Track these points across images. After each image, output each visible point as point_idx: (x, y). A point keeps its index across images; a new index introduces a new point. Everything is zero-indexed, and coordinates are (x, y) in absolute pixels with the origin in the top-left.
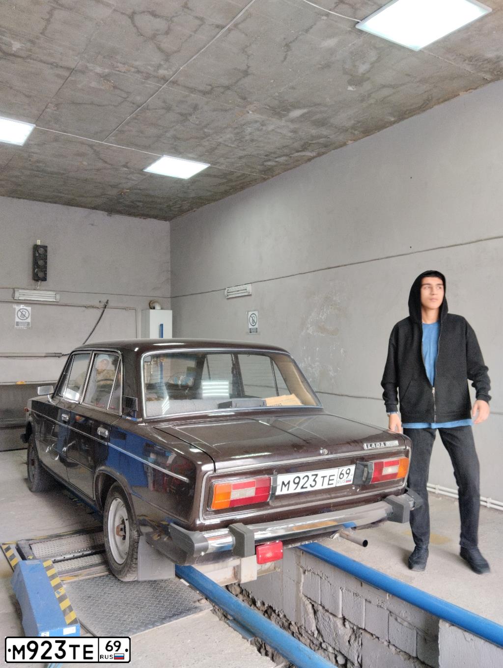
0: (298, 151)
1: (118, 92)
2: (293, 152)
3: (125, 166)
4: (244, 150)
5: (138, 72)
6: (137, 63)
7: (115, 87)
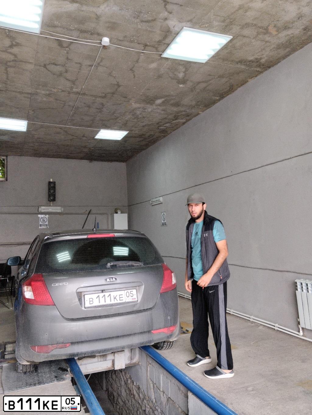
0: (173, 120)
1: (58, 102)
2: (171, 121)
3: (83, 136)
4: (142, 122)
5: (63, 91)
6: (60, 87)
7: (56, 99)
